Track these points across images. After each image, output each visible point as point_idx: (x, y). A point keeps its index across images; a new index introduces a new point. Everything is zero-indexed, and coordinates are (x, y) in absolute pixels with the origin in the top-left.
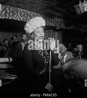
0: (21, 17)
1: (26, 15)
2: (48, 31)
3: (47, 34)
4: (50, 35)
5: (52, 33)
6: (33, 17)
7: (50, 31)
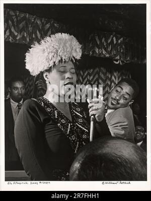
0: (16, 34)
1: (30, 29)
2: (92, 70)
3: (91, 77)
4: (97, 80)
5: (102, 76)
6: (50, 32)
7: (97, 69)
